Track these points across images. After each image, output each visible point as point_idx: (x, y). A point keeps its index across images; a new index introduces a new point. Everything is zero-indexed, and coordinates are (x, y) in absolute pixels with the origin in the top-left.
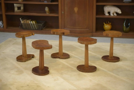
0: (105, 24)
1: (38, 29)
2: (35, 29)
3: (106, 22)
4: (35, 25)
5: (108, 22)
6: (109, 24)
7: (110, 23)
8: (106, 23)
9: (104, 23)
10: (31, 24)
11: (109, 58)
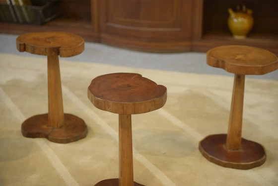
0: (233, 15)
1: (33, 23)
2: (25, 23)
3: (238, 8)
4: (24, 10)
5: (241, 8)
6: (246, 13)
7: (250, 12)
8: (235, 11)
9: (231, 11)
10: (13, 7)
11: (227, 147)
